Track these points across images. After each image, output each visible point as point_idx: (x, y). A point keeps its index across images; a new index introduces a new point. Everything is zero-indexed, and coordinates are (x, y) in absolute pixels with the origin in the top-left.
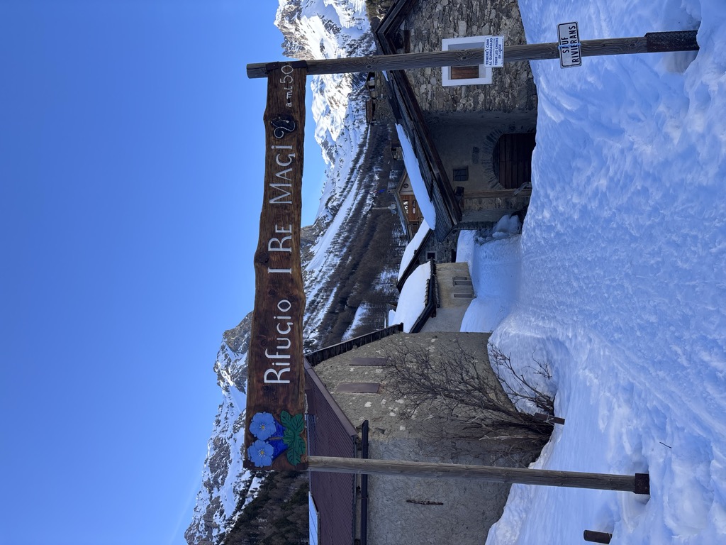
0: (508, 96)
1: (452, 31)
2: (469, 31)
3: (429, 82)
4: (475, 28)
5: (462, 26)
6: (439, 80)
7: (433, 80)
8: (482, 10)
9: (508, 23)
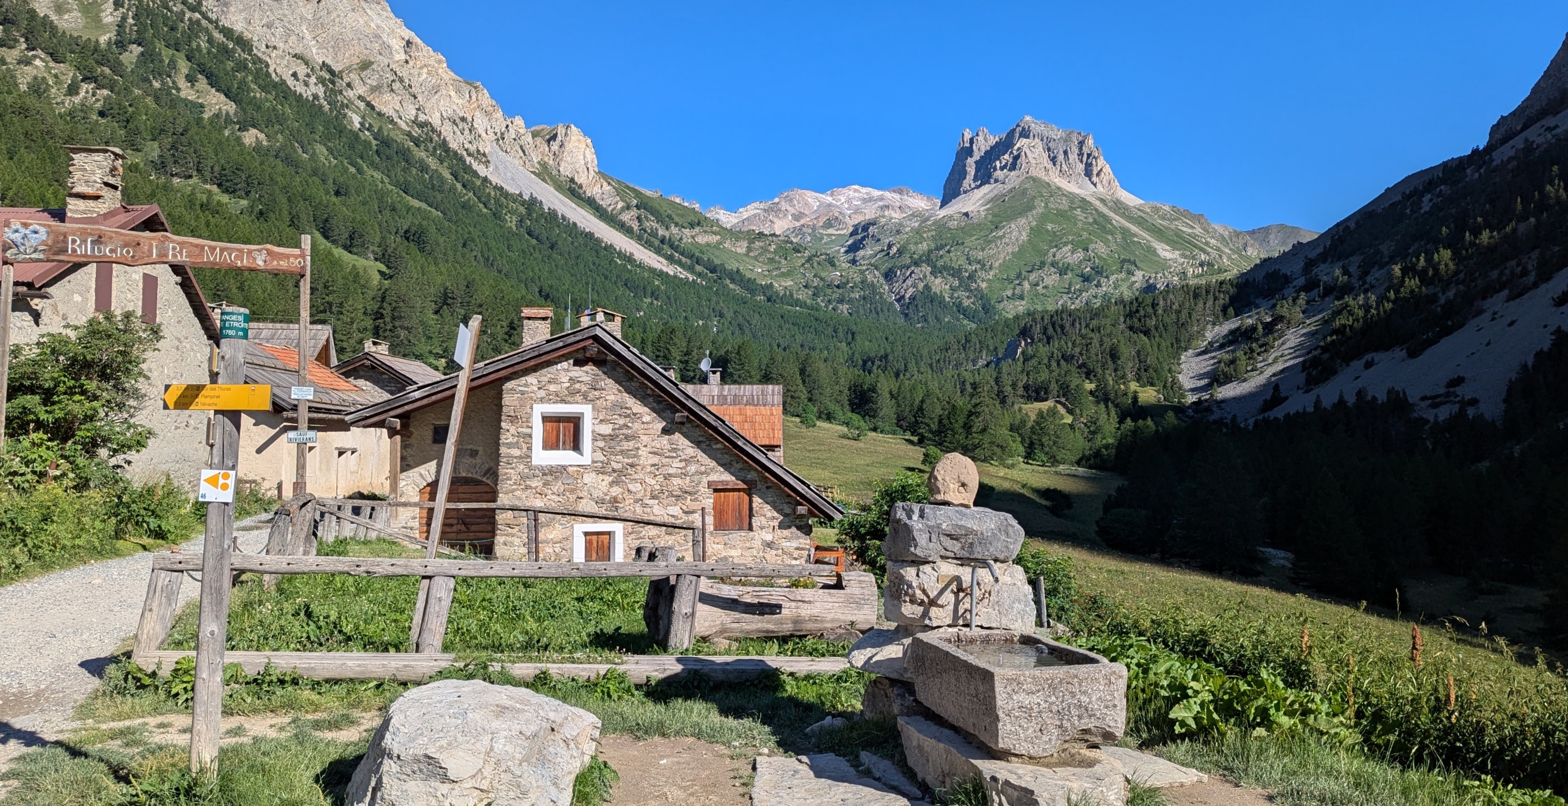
0: (515, 483)
1: (601, 418)
2: (599, 437)
3: (539, 388)
4: (601, 444)
5: (606, 429)
6: (541, 400)
7: (542, 393)
8: (622, 452)
9: (604, 483)
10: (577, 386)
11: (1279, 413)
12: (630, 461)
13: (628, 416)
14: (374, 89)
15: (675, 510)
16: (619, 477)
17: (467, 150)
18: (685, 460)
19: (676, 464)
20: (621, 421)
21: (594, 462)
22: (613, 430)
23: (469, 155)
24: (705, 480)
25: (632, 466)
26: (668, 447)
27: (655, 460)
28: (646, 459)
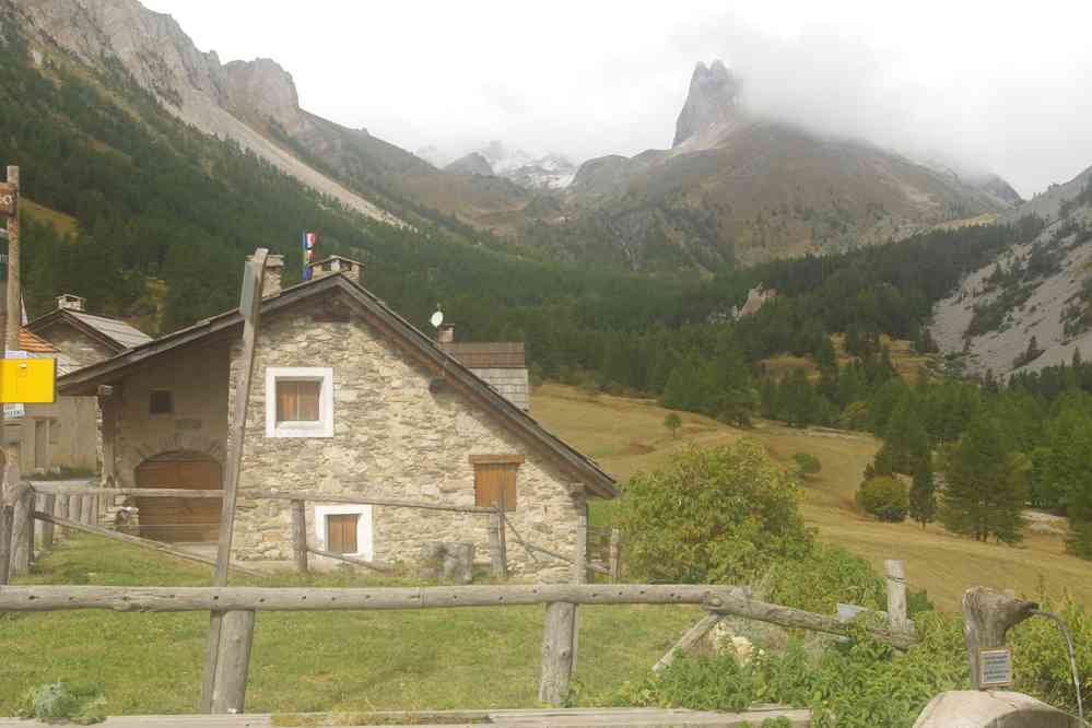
0: (247, 459)
1: (344, 383)
2: (341, 406)
3: (272, 349)
4: (345, 413)
6: (276, 364)
7: (275, 354)
8: (368, 422)
9: (349, 459)
10: (316, 345)
11: (1036, 367)
12: (380, 432)
13: (375, 380)
14: (57, 23)
15: (431, 489)
16: (368, 450)
17: (156, 88)
18: (442, 431)
19: (431, 435)
20: (367, 387)
21: (336, 434)
22: (359, 396)
23: (159, 93)
24: (466, 454)
25: (381, 438)
26: (421, 416)
27: (406, 430)
28: (397, 430)
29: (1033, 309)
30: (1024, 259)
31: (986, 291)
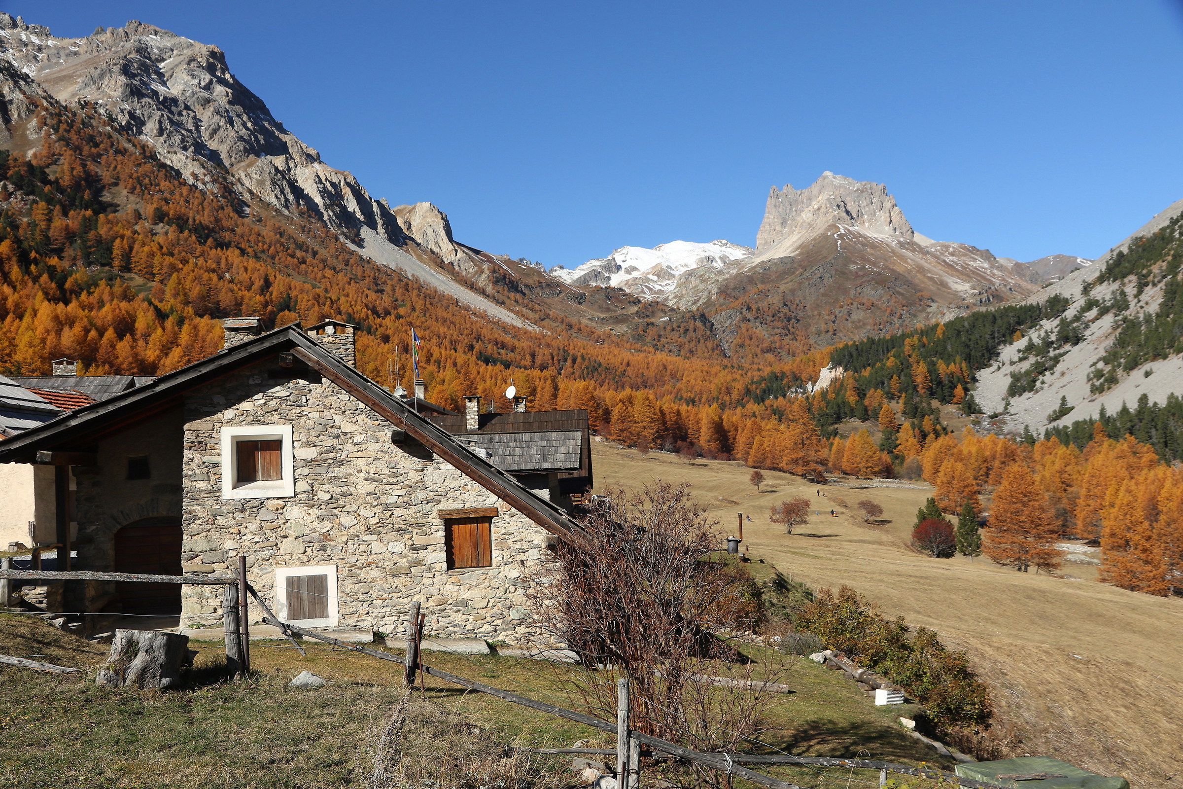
1: (303, 440)
2: (301, 464)
4: (305, 472)
5: (310, 453)
7: (231, 414)
8: (330, 481)
10: (273, 403)
12: (343, 489)
13: (337, 437)
14: (259, 183)
15: (400, 547)
16: (331, 509)
18: (409, 486)
21: (296, 493)
22: (320, 454)
24: (436, 509)
25: (344, 495)
27: (371, 487)
28: (362, 486)
29: (1063, 374)
30: (1052, 332)
31: (1021, 360)
